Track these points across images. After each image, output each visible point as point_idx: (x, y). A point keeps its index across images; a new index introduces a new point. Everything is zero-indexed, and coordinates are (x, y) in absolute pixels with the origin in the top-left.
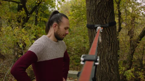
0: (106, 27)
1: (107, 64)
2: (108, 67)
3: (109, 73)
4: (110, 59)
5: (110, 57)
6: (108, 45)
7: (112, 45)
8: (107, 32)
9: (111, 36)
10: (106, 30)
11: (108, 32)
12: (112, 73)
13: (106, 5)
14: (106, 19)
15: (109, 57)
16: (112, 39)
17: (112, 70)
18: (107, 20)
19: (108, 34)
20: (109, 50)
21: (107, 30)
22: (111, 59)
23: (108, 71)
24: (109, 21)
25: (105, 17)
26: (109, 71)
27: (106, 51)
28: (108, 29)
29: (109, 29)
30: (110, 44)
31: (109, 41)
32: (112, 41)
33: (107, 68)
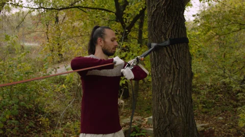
0: (165, 46)
1: (166, 100)
2: (167, 105)
3: (170, 115)
4: (171, 93)
5: (172, 91)
6: (168, 72)
7: (174, 72)
8: (167, 54)
9: (174, 60)
10: (165, 51)
11: (169, 53)
12: (173, 114)
13: (164, 14)
14: (165, 34)
15: (170, 91)
16: (176, 64)
17: (173, 110)
18: (167, 36)
19: (168, 56)
20: (170, 80)
21: (167, 52)
22: (173, 93)
23: (167, 110)
24: (171, 37)
25: (164, 31)
26: (168, 112)
27: (166, 82)
28: (168, 48)
29: (171, 50)
30: (172, 71)
31: (170, 66)
32: (175, 67)
33: (166, 107)
